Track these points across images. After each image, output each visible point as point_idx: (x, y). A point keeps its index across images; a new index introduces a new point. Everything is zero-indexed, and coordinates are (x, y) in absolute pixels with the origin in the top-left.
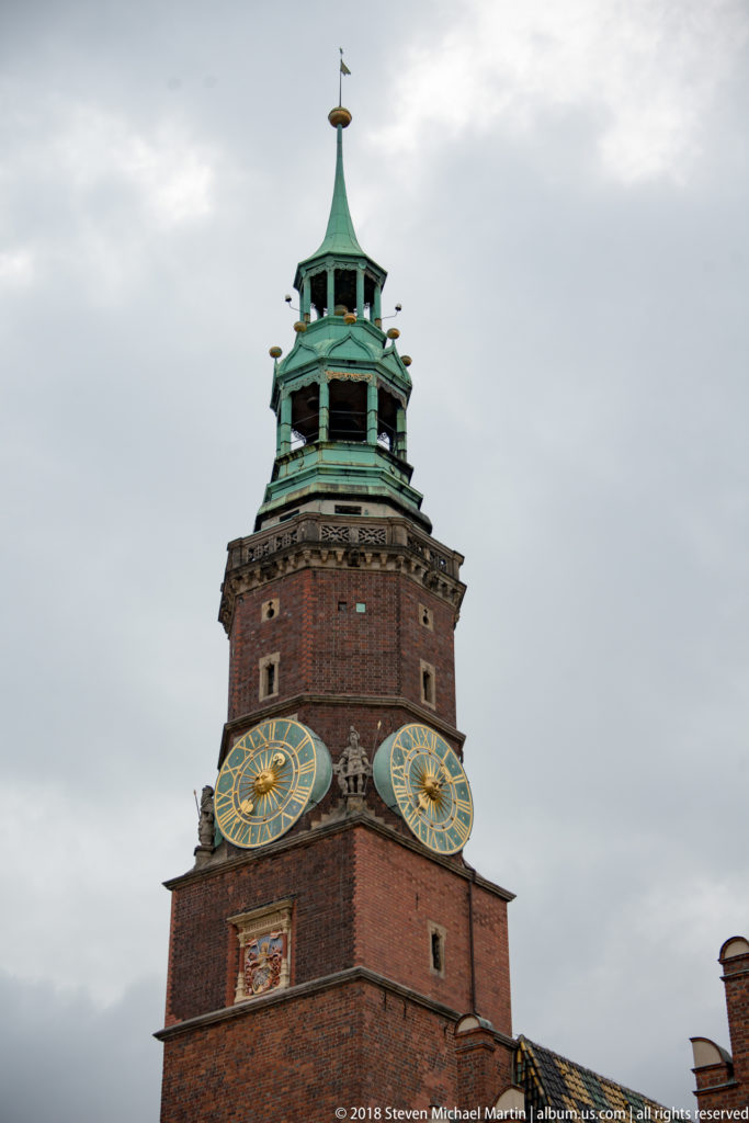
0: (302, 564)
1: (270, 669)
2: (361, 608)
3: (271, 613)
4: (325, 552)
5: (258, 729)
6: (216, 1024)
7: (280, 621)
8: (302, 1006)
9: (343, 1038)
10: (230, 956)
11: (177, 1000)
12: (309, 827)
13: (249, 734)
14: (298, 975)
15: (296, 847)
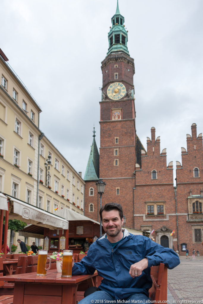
0: (122, 61)
1: (116, 75)
2: (129, 70)
3: (116, 67)
4: (125, 60)
5: (115, 83)
6: (109, 122)
7: (118, 68)
8: (124, 122)
9: (130, 127)
10: (111, 114)
11: (102, 118)
12: (124, 99)
13: (113, 84)
14: (123, 118)
15: (122, 101)
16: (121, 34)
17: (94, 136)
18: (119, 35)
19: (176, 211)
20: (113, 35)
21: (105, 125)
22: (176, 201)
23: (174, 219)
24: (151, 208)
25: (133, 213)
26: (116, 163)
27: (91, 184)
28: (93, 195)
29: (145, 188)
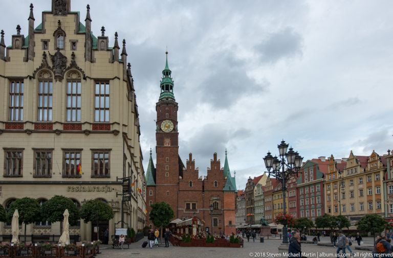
16: (170, 84)
17: (151, 154)
18: (168, 85)
19: (203, 207)
20: (165, 84)
21: (159, 149)
22: (203, 201)
23: (202, 212)
24: (188, 205)
25: (178, 207)
26: (167, 175)
27: (151, 188)
28: (152, 195)
29: (185, 192)
